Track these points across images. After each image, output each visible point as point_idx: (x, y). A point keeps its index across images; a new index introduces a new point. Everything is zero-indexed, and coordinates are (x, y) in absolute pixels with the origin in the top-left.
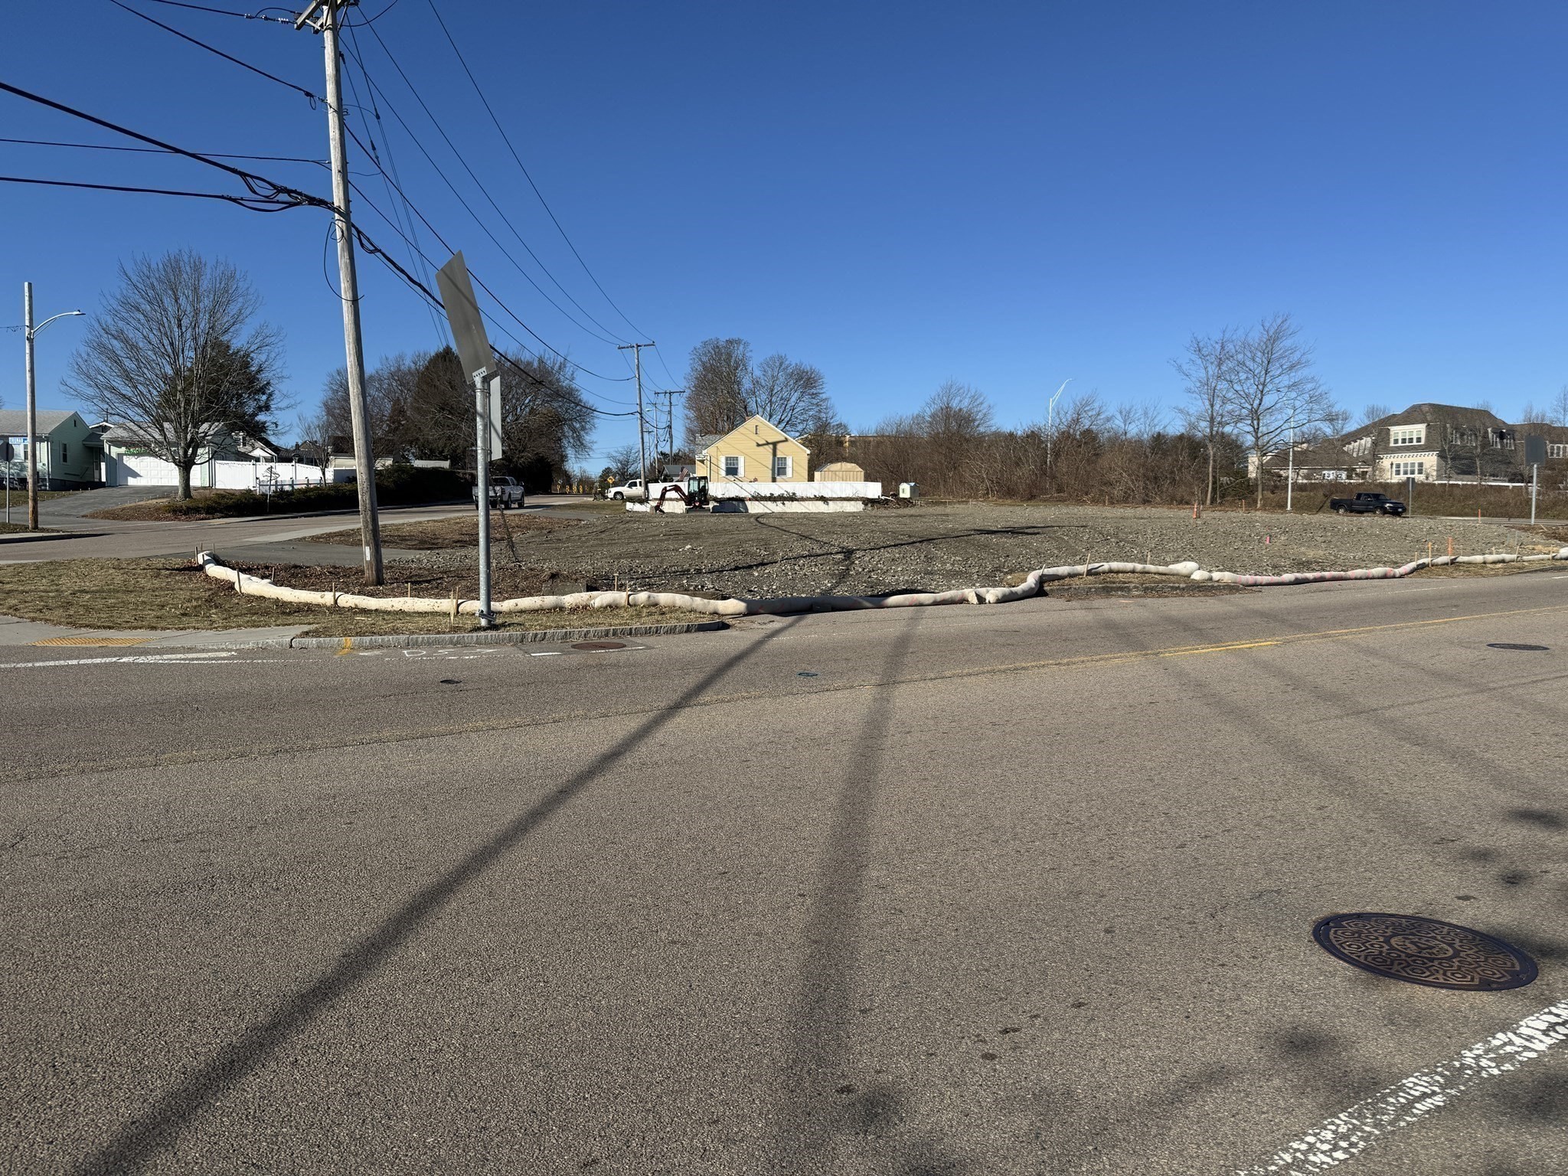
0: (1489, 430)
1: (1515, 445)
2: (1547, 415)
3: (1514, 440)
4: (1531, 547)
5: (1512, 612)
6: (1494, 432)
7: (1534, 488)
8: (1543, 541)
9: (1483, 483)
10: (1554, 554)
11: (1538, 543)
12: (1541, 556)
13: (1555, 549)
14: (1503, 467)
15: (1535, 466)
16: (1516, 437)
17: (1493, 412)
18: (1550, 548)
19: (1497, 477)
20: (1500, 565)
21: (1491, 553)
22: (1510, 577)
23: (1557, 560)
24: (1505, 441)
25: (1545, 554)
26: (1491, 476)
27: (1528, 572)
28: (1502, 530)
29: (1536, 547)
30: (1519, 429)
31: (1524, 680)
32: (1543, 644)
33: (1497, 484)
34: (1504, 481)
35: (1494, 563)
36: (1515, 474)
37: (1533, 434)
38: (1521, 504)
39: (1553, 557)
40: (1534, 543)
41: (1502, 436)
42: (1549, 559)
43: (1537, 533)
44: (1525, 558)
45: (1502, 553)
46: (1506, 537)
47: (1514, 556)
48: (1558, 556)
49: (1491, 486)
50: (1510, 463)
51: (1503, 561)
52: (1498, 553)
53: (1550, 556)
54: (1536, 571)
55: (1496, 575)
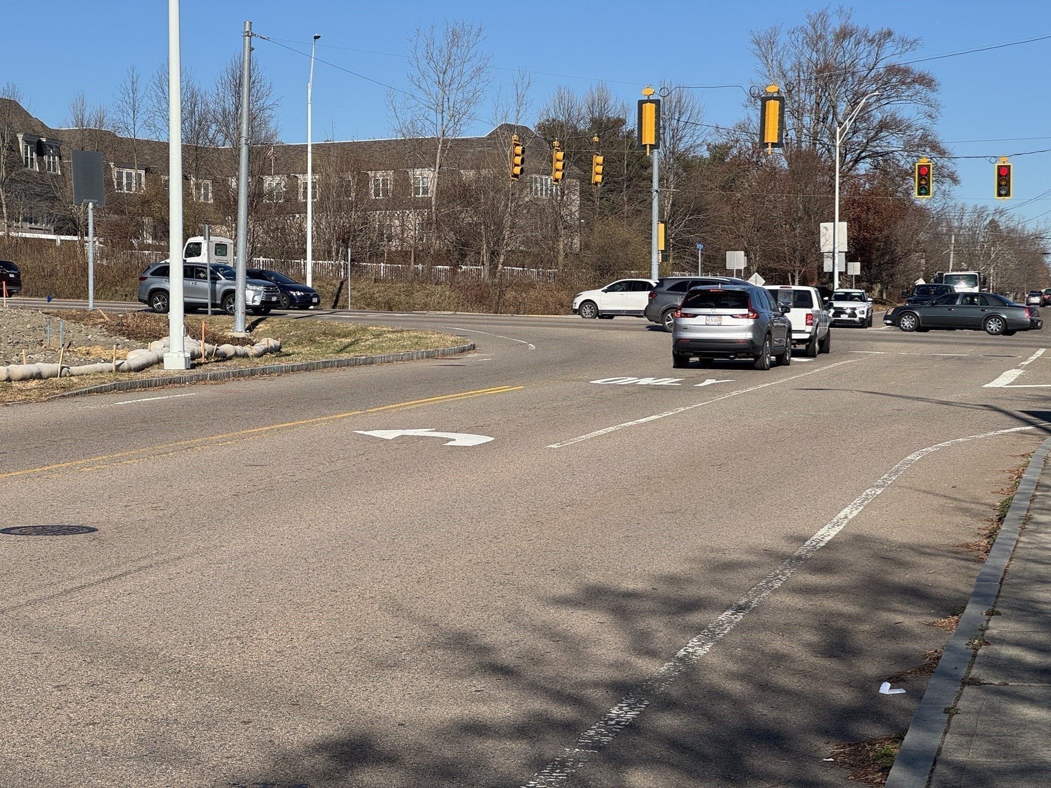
0: (20, 137)
1: (62, 167)
2: (109, 116)
3: (60, 158)
4: (84, 349)
5: (47, 468)
6: (27, 141)
7: (92, 244)
8: (102, 339)
9: (13, 234)
10: (118, 362)
11: (96, 343)
12: (99, 366)
13: (121, 352)
14: (44, 205)
15: (91, 205)
16: (63, 153)
17: (24, 105)
18: (113, 352)
19: (36, 222)
20: (33, 384)
21: (20, 362)
22: (50, 404)
23: (123, 371)
24: (46, 158)
25: (105, 361)
26: (25, 220)
27: (77, 394)
28: (40, 318)
29: (92, 350)
30: (66, 139)
31: (51, 591)
32: (89, 522)
33: (36, 236)
34: (47, 231)
35: (24, 379)
36: (63, 219)
37: (88, 149)
38: (74, 273)
39: (117, 367)
40: (89, 343)
41: (40, 149)
42: (111, 371)
43: (95, 325)
44: (74, 369)
45: (37, 361)
46: (46, 332)
47: (56, 367)
48: (125, 366)
49: (26, 239)
50: (55, 198)
51: (39, 376)
52: (31, 362)
53: (112, 366)
54: (90, 392)
55: (26, 402)
